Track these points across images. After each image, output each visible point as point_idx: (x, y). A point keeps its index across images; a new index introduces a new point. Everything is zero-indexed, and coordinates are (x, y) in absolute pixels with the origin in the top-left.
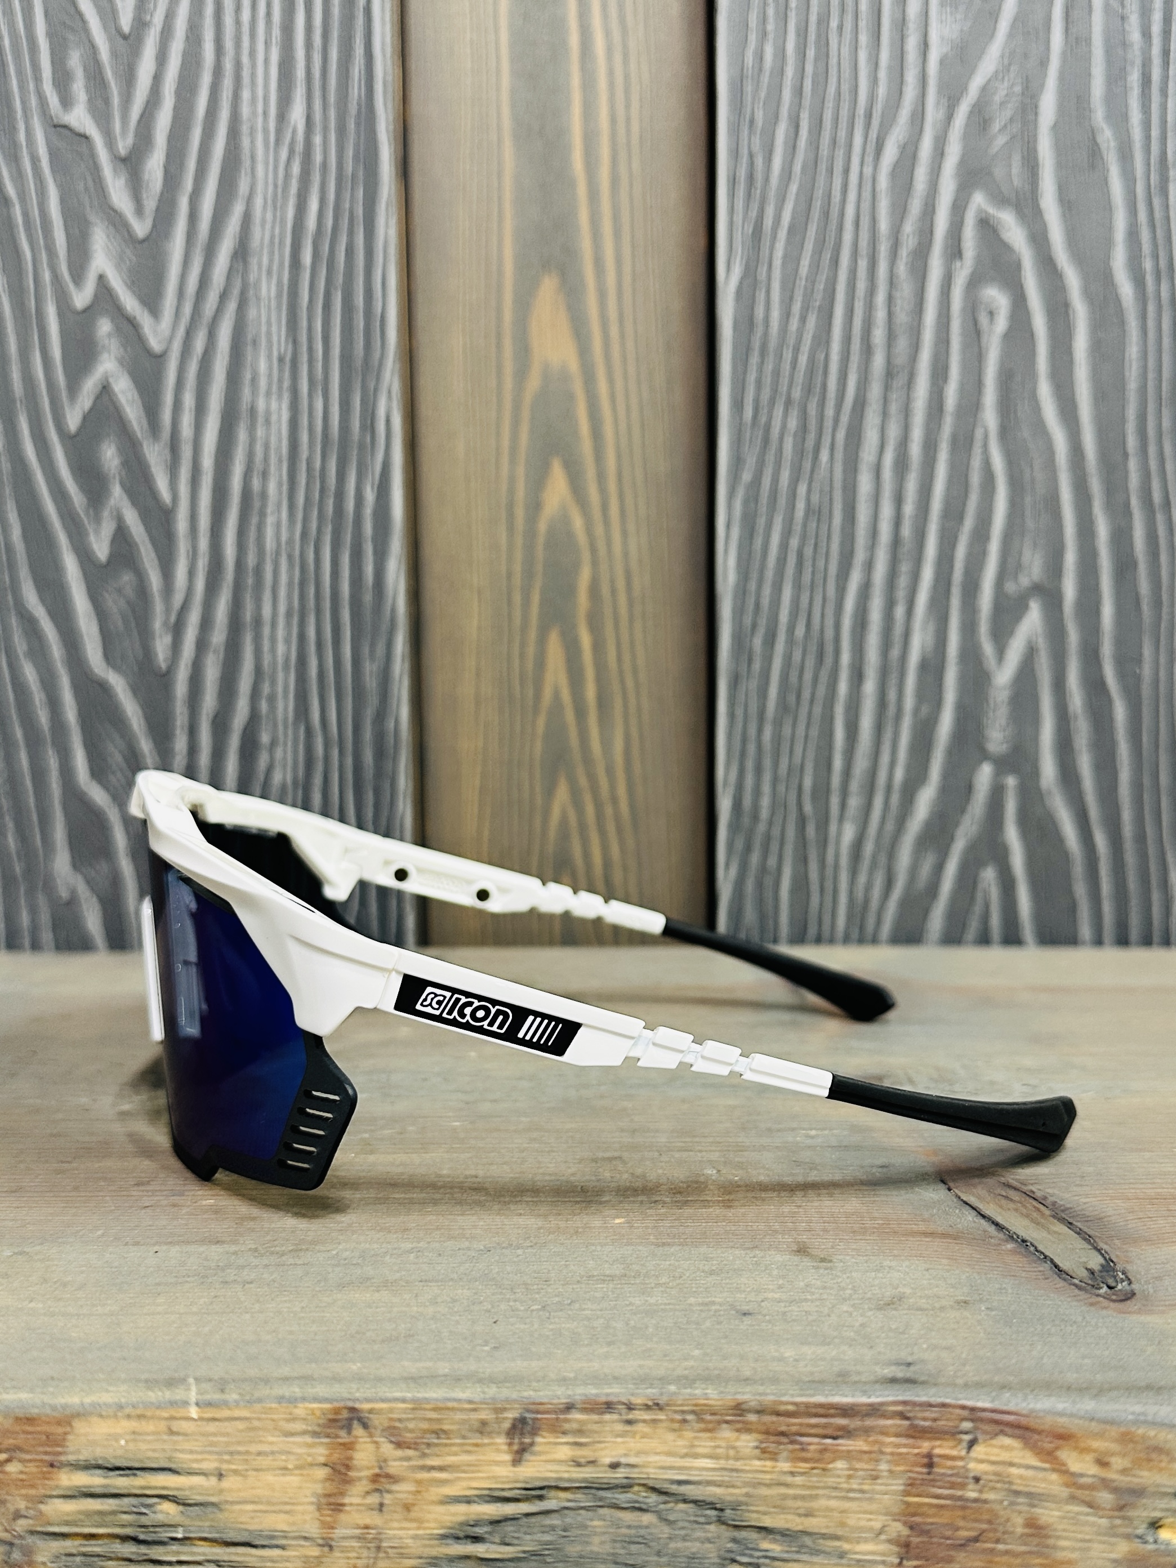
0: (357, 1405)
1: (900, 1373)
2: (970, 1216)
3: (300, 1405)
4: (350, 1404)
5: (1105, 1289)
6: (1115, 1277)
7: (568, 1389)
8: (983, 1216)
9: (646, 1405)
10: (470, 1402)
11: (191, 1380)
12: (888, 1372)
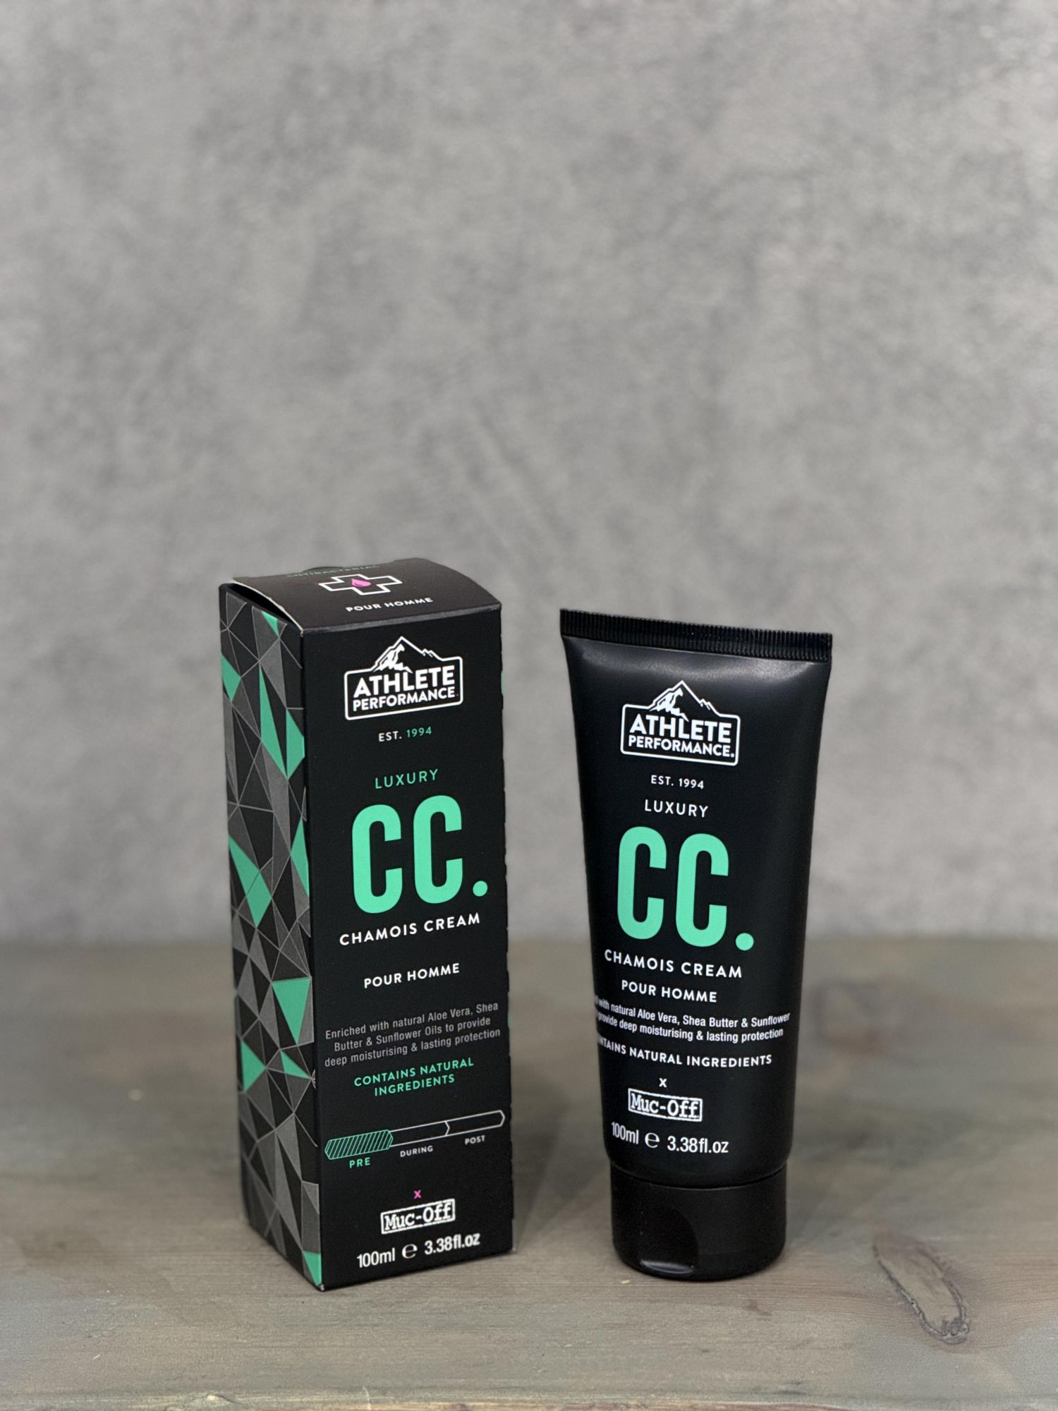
0: (466, 1403)
1: (790, 1388)
2: (882, 1279)
3: (432, 1403)
4: (462, 1403)
5: (949, 1336)
6: (960, 1327)
7: (590, 1396)
8: (891, 1279)
9: (637, 1405)
10: (533, 1402)
11: (364, 1388)
12: (783, 1388)
